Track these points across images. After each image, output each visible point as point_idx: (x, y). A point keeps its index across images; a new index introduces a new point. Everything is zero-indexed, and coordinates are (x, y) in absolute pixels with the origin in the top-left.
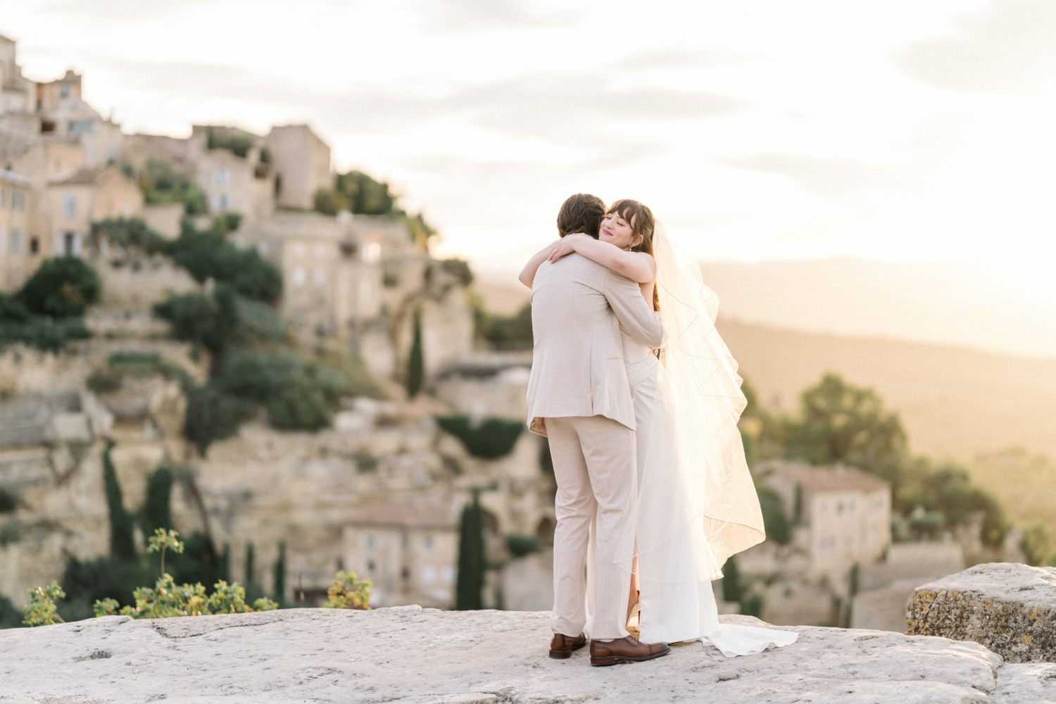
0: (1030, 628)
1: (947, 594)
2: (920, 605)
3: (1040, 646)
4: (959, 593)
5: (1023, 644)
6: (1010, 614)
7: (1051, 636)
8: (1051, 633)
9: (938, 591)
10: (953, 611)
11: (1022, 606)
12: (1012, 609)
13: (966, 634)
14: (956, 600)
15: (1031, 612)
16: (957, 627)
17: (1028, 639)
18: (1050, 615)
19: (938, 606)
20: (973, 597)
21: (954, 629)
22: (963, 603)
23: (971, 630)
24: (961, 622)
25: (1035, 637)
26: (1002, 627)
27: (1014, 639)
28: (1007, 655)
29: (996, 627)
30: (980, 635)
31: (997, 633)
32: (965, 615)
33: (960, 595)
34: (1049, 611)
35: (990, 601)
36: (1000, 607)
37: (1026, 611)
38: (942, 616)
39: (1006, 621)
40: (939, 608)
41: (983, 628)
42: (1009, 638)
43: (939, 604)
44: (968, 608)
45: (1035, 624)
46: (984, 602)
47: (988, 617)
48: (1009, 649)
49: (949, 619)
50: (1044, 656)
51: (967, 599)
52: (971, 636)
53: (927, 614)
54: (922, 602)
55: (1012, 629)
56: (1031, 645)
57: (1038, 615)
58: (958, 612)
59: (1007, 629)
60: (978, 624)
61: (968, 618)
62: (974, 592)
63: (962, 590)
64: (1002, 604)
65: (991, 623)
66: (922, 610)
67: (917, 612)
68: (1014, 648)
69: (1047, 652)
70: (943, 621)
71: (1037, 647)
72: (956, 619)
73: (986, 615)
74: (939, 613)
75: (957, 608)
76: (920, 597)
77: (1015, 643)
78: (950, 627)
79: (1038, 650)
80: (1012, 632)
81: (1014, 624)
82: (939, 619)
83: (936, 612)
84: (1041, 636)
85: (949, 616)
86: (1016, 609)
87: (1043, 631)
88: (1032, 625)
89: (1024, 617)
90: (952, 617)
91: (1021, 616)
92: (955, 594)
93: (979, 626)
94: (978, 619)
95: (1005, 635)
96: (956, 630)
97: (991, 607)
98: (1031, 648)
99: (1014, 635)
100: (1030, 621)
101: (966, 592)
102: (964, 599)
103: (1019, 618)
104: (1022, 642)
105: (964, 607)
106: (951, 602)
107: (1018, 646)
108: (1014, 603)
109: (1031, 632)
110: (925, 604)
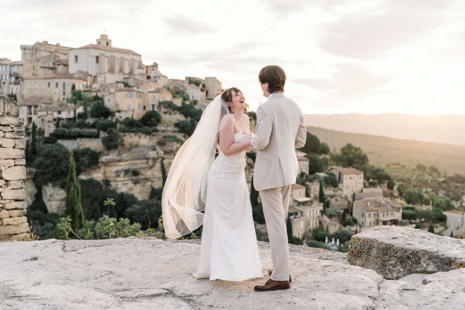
1: (364, 239)
2: (354, 243)
3: (400, 262)
4: (369, 239)
6: (388, 249)
8: (404, 257)
9: (361, 238)
10: (366, 246)
11: (393, 246)
12: (389, 247)
13: (371, 255)
14: (367, 242)
16: (368, 252)
17: (395, 259)
18: (404, 250)
20: (374, 241)
21: (366, 253)
22: (370, 243)
23: (373, 254)
24: (369, 250)
25: (398, 259)
26: (385, 253)
27: (390, 259)
28: (386, 264)
29: (383, 253)
30: (377, 256)
31: (383, 256)
32: (371, 248)
33: (369, 240)
34: (403, 249)
35: (381, 243)
36: (384, 246)
37: (395, 248)
38: (362, 248)
39: (387, 251)
40: (361, 245)
42: (388, 258)
43: (361, 243)
44: (372, 246)
45: (398, 254)
46: (378, 244)
47: (379, 249)
48: (388, 262)
49: (365, 249)
50: (401, 266)
51: (372, 242)
52: (373, 256)
53: (357, 246)
55: (389, 255)
56: (396, 261)
57: (399, 250)
58: (368, 247)
59: (387, 255)
60: (376, 252)
61: (372, 249)
62: (375, 239)
63: (370, 238)
65: (381, 252)
66: (354, 245)
67: (353, 246)
68: (389, 262)
69: (402, 264)
70: (362, 250)
71: (398, 262)
72: (367, 249)
73: (379, 248)
74: (361, 246)
75: (368, 245)
76: (354, 240)
77: (390, 260)
78: (365, 252)
79: (399, 264)
80: (389, 256)
81: (390, 253)
82: (361, 249)
83: (360, 246)
84: (400, 258)
85: (365, 248)
86: (391, 247)
87: (401, 256)
88: (396, 254)
89: (394, 250)
90: (366, 248)
92: (367, 240)
93: (376, 253)
94: (376, 250)
95: (386, 257)
96: (367, 253)
97: (381, 245)
98: (396, 263)
99: (389, 257)
100: (396, 252)
101: (371, 239)
103: (392, 251)
104: (392, 260)
105: (370, 245)
106: (366, 243)
107: (391, 262)
108: (390, 245)
109: (396, 256)
110: (356, 243)
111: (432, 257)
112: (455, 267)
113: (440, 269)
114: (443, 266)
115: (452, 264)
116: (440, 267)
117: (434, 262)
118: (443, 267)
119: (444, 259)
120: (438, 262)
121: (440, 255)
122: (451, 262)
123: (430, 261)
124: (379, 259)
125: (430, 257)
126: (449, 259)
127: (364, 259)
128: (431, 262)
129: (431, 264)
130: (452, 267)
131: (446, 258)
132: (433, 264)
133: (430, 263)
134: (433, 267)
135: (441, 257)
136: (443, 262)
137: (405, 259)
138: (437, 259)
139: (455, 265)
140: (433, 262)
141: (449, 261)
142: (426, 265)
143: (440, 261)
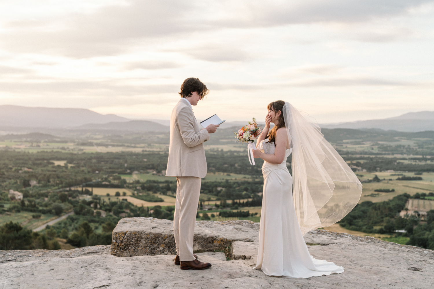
0: (164, 242)
1: (131, 233)
2: (119, 237)
3: (167, 247)
4: (136, 232)
5: (161, 248)
6: (157, 238)
7: (172, 244)
8: (172, 243)
9: (126, 232)
10: (134, 239)
11: (161, 234)
12: (157, 236)
13: (139, 246)
14: (135, 235)
15: (165, 236)
16: (135, 244)
17: (163, 246)
18: (172, 237)
19: (127, 237)
20: (142, 233)
21: (134, 245)
22: (138, 235)
23: (141, 245)
24: (137, 242)
25: (166, 245)
26: (154, 242)
27: (158, 246)
28: (155, 252)
29: (151, 243)
30: (145, 246)
31: (152, 245)
32: (139, 239)
33: (137, 233)
34: (171, 236)
35: (149, 234)
36: (153, 236)
37: (163, 236)
38: (129, 241)
39: (155, 240)
40: (128, 238)
41: (146, 243)
42: (156, 246)
43: (128, 236)
44: (140, 237)
45: (166, 240)
46: (147, 235)
47: (148, 239)
48: (156, 249)
49: (132, 241)
50: (169, 251)
51: (140, 234)
52: (141, 247)
53: (123, 240)
54: (119, 236)
55: (157, 243)
56: (164, 247)
57: (167, 237)
58: (136, 239)
59: (155, 243)
60: (144, 242)
61: (140, 240)
62: (142, 231)
63: (138, 231)
64: (154, 234)
65: (150, 241)
66: (120, 239)
67: (118, 240)
68: (158, 249)
69: (170, 249)
70: (130, 242)
71: (166, 248)
72: (135, 241)
73: (147, 239)
74: (128, 240)
75: (136, 237)
76: (119, 234)
77: (159, 247)
78: (133, 244)
79: (167, 249)
80: (157, 244)
81: (158, 241)
82: (128, 242)
83: (127, 240)
84: (168, 244)
85: (132, 240)
86: (159, 236)
87: (169, 242)
88: (165, 241)
89: (162, 238)
90: (133, 241)
91: (161, 238)
92: (135, 232)
93: (144, 243)
94: (144, 240)
95: (155, 245)
96: (135, 245)
97: (150, 236)
98: (164, 248)
99: (158, 245)
100: (164, 239)
101: (139, 231)
102: (139, 234)
103: (160, 239)
104: (161, 247)
105: (138, 237)
106: (133, 235)
107: (159, 248)
108: (158, 234)
109: (164, 243)
110: (121, 237)
111: (198, 239)
112: (217, 243)
113: (204, 247)
114: (207, 244)
115: (214, 242)
116: (205, 245)
117: (199, 243)
118: (207, 245)
119: (207, 239)
120: (202, 242)
121: (203, 236)
122: (214, 240)
123: (196, 242)
124: (148, 248)
125: (196, 239)
126: (212, 238)
127: (132, 250)
128: (197, 242)
129: (197, 244)
130: (214, 244)
131: (209, 237)
132: (198, 244)
134: (198, 246)
135: (205, 237)
136: (206, 241)
137: (173, 244)
138: (202, 239)
139: (216, 242)
140: (198, 243)
141: (211, 239)
143: (204, 241)
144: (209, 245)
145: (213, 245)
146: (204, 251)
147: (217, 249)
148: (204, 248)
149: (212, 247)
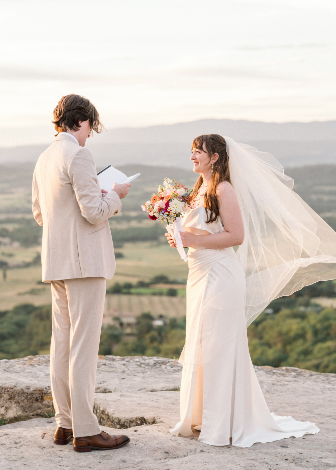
111: (15, 395)
112: (49, 400)
113: (27, 410)
114: (32, 404)
115: (45, 398)
116: (27, 407)
117: (18, 403)
118: (32, 406)
119: (32, 394)
120: (23, 401)
121: (24, 389)
122: (44, 395)
123: (11, 402)
125: (11, 396)
126: (39, 391)
128: (13, 402)
129: (13, 406)
130: (44, 402)
131: (34, 391)
132: (15, 405)
133: (10, 405)
134: (15, 409)
135: (27, 391)
136: (31, 398)
138: (22, 395)
139: (49, 398)
140: (16, 402)
141: (40, 394)
142: (5, 409)
143: (26, 399)
144: (36, 404)
145: (43, 404)
146: (27, 418)
147: (49, 411)
148: (26, 412)
149: (40, 408)
